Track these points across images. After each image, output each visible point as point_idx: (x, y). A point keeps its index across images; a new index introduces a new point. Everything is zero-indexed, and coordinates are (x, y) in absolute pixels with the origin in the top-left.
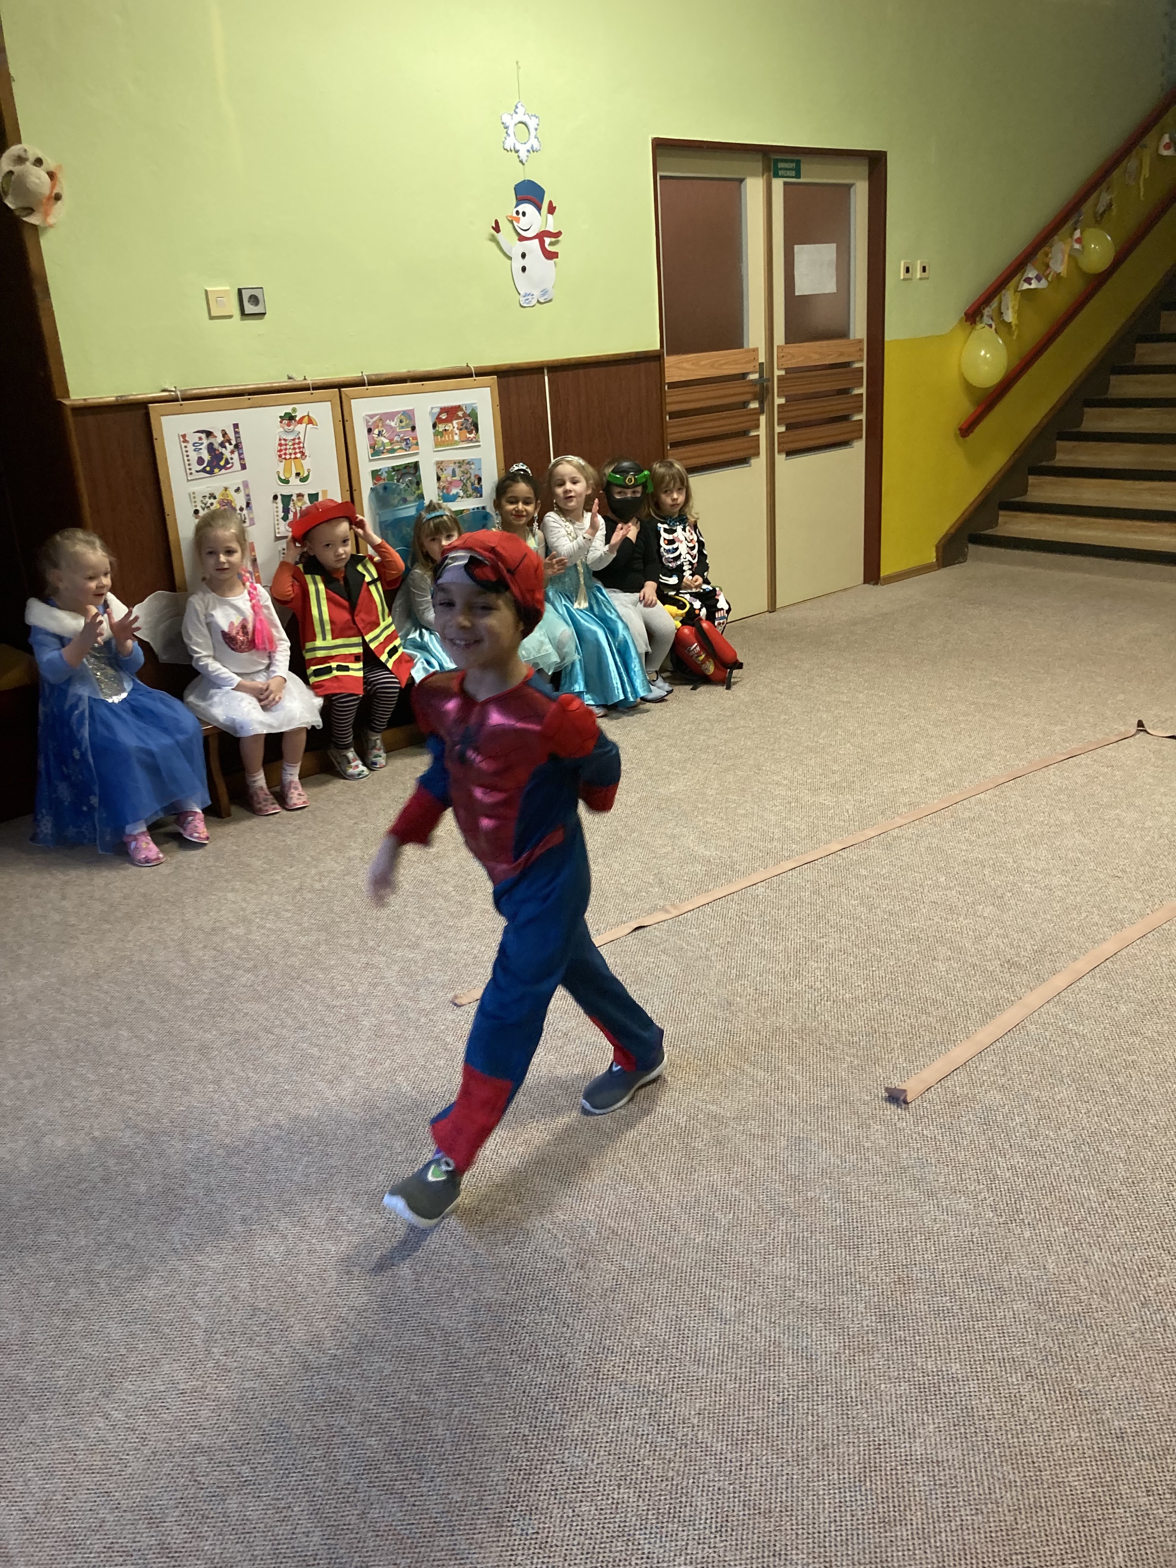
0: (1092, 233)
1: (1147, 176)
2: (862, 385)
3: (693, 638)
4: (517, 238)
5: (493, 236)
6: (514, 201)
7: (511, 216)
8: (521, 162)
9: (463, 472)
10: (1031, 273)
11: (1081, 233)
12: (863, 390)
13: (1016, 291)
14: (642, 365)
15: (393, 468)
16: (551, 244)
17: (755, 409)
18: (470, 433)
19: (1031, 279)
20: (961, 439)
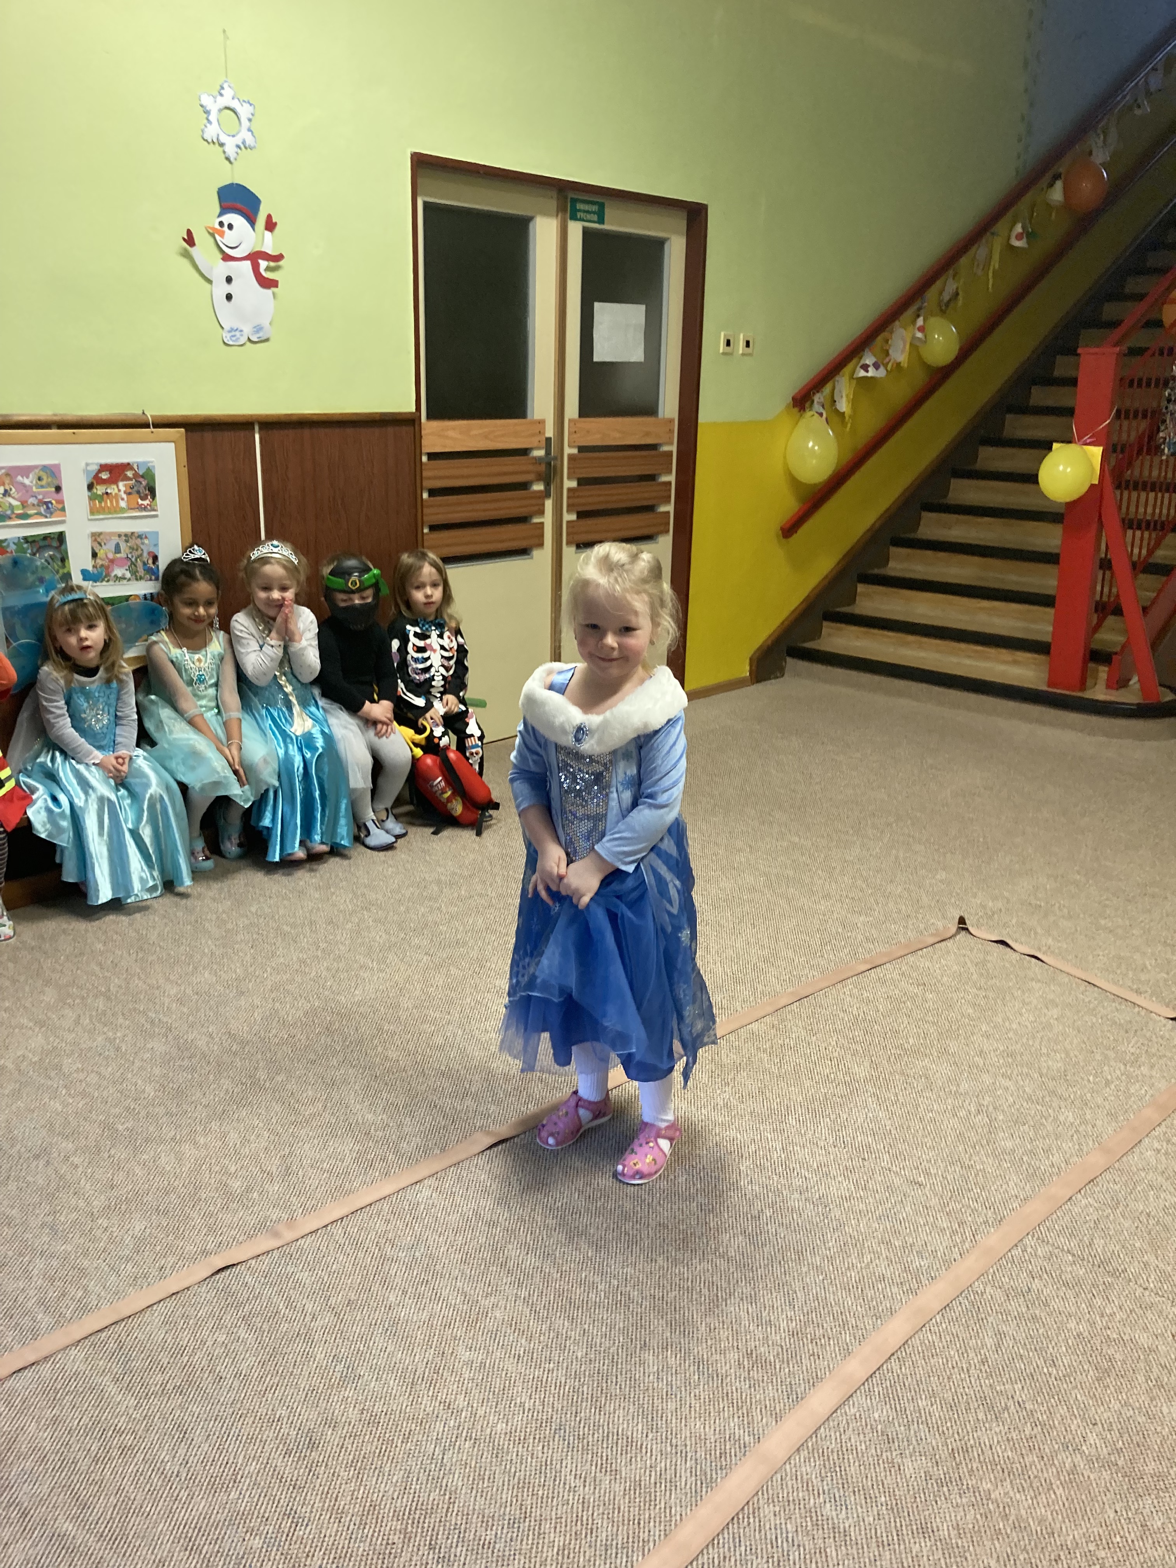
0: (936, 322)
1: (997, 266)
2: (670, 472)
3: (437, 771)
4: (220, 256)
5: (186, 250)
6: (218, 210)
7: (214, 229)
8: (228, 159)
9: (131, 548)
10: (869, 359)
11: (924, 320)
12: (671, 478)
13: (851, 377)
14: (390, 430)
15: (26, 539)
16: (268, 269)
17: (540, 491)
18: (144, 498)
19: (868, 366)
20: (784, 540)
